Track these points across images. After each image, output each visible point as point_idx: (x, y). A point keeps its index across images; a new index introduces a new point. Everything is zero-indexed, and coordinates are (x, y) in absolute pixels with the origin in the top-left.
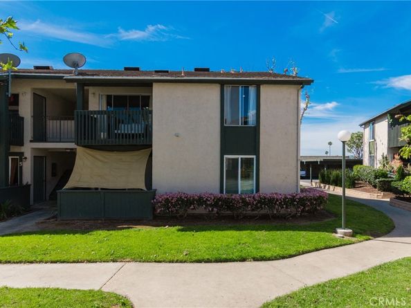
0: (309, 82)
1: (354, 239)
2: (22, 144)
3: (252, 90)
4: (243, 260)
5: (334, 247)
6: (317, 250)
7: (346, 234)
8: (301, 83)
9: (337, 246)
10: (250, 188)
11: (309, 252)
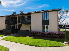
0: (60, 10)
1: (67, 45)
2: (17, 24)
3: (48, 13)
4: (36, 46)
5: (60, 46)
6: (55, 46)
7: (66, 43)
8: (58, 10)
9: (61, 46)
10: (48, 31)
11: (52, 47)
